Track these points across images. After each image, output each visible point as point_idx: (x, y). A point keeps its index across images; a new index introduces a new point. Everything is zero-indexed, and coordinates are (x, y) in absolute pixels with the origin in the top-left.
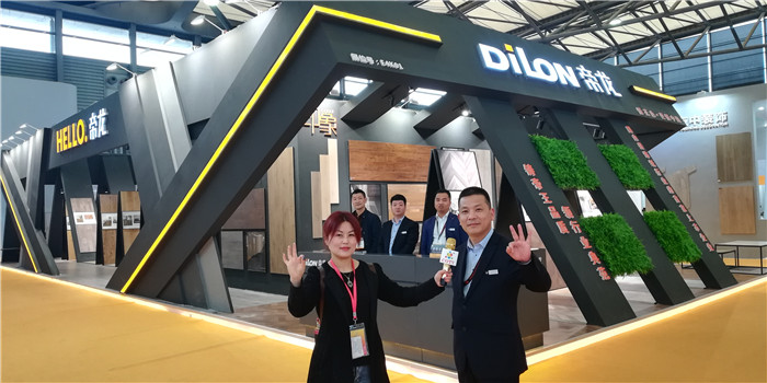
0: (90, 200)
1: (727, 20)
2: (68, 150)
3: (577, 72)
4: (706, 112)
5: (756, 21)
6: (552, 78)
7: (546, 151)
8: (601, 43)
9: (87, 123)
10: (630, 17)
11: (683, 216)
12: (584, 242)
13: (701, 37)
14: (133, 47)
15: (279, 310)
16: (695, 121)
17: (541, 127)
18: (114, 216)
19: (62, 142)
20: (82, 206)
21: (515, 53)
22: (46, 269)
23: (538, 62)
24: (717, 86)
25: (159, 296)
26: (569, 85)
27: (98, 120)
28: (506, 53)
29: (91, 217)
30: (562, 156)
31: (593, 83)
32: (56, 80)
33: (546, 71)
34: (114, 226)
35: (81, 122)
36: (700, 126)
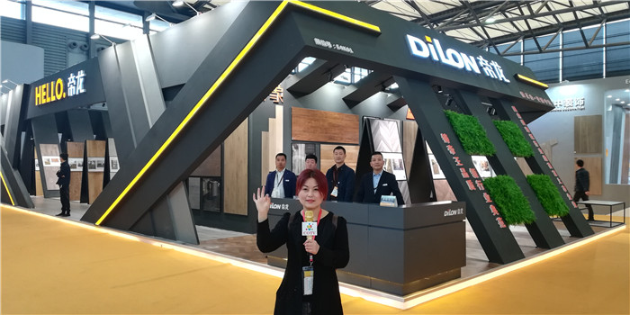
0: (56, 146)
1: (577, 23)
2: (47, 104)
3: (477, 61)
4: (568, 97)
5: (599, 25)
6: (460, 66)
7: (457, 124)
8: (476, 36)
9: (66, 82)
10: (501, 17)
11: (554, 179)
12: (486, 196)
13: (556, 36)
14: (92, 18)
15: (237, 243)
16: (558, 104)
17: (449, 104)
18: (81, 160)
19: (41, 96)
20: (49, 151)
21: (433, 43)
22: (22, 203)
23: (450, 51)
24: (565, 76)
25: (132, 229)
26: (473, 72)
27: (76, 80)
28: (427, 43)
29: (57, 160)
30: (469, 128)
31: (490, 71)
32: (26, 43)
33: (456, 60)
34: (81, 169)
35: (60, 81)
36: (562, 108)
